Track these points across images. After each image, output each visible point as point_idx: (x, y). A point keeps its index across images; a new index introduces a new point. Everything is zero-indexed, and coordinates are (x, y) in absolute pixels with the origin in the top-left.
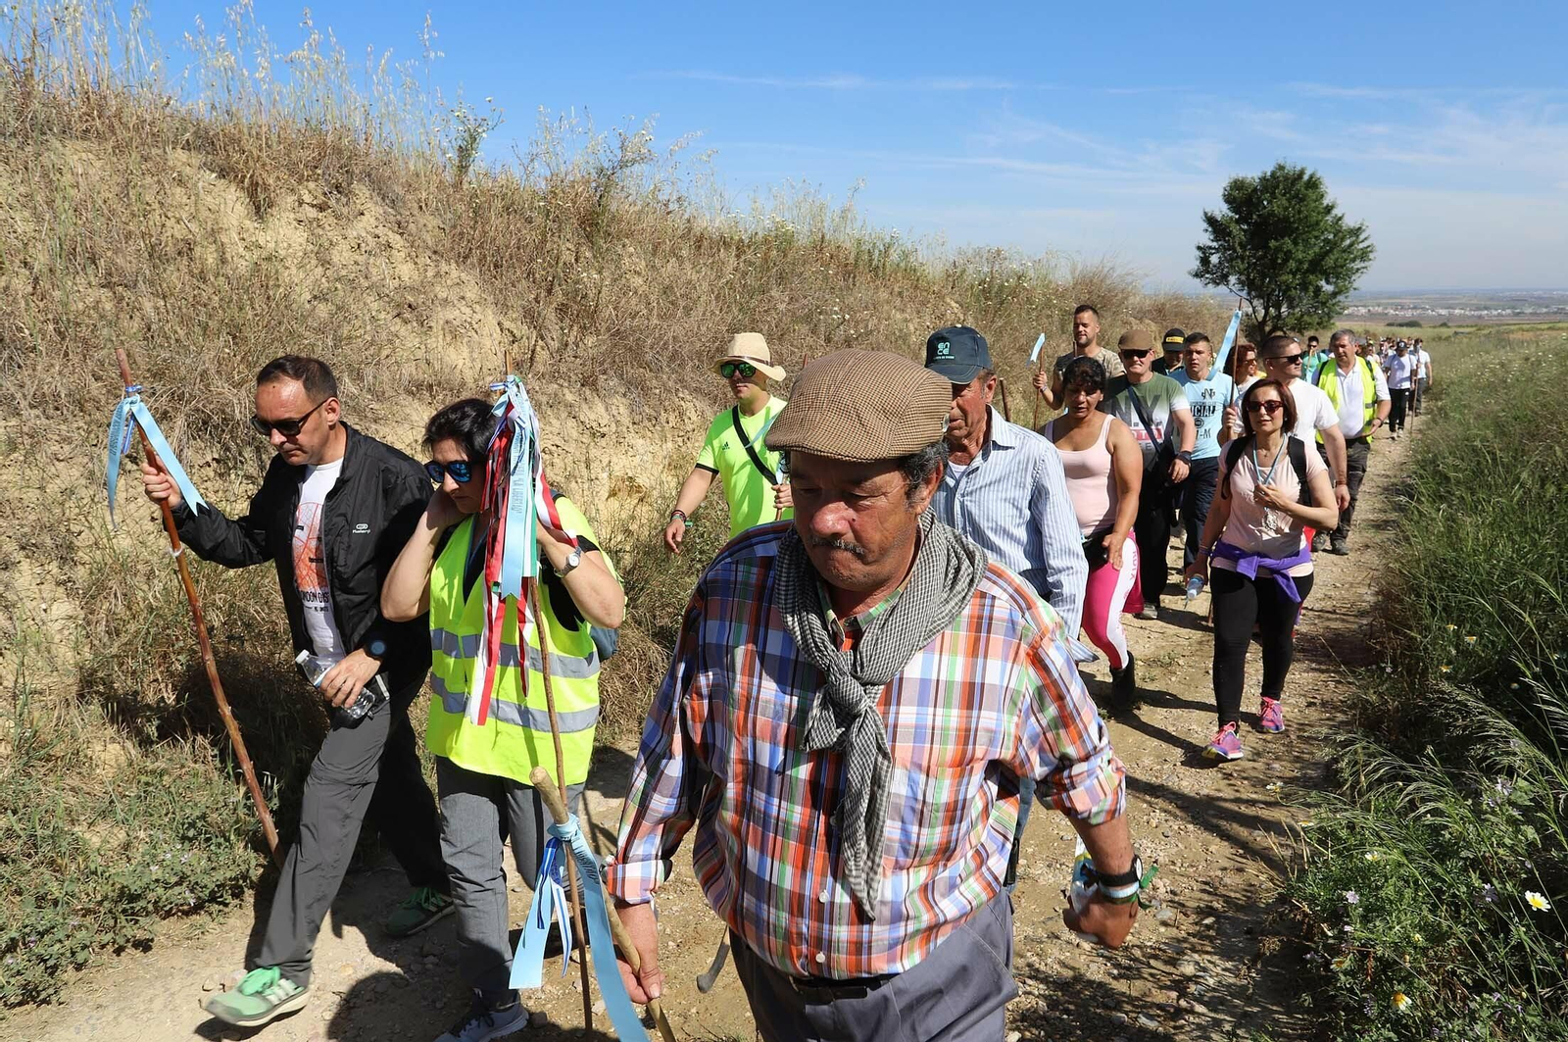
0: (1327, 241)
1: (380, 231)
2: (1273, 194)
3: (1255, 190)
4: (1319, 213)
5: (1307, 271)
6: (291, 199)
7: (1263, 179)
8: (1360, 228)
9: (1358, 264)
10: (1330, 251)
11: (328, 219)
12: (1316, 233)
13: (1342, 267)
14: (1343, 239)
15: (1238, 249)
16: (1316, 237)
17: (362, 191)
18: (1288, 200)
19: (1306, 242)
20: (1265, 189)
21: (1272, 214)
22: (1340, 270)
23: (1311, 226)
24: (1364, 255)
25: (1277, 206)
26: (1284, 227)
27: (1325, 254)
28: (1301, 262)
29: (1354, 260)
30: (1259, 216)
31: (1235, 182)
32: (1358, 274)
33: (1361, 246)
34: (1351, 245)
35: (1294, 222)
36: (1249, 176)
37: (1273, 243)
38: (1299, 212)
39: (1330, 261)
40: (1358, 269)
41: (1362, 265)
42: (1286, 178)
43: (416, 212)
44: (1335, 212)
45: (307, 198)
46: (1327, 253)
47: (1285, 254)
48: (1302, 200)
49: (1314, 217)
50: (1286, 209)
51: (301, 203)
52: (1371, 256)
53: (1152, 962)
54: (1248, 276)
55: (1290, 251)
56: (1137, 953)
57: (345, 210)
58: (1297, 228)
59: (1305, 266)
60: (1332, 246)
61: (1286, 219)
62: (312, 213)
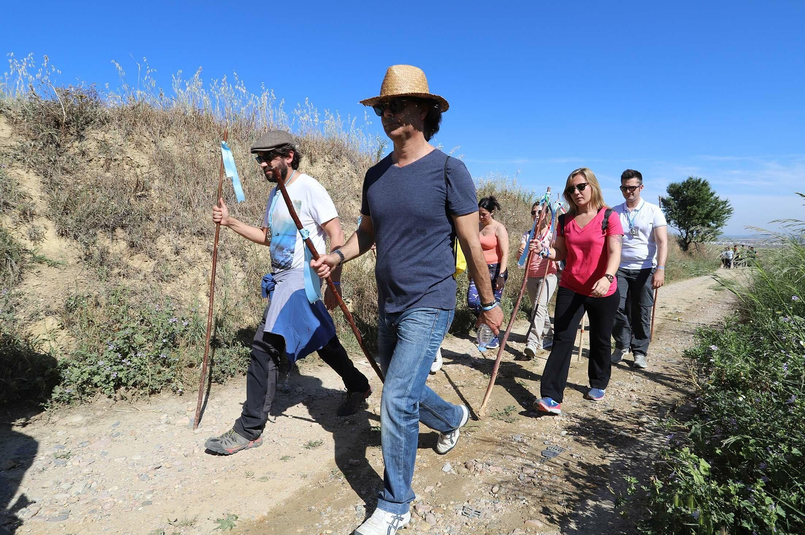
0: (712, 206)
1: (349, 172)
2: (688, 189)
3: (680, 187)
4: (708, 196)
5: (704, 218)
6: (322, 160)
7: (683, 183)
8: (726, 201)
9: (726, 215)
10: (714, 210)
11: (333, 166)
12: (707, 203)
13: (719, 216)
14: (719, 205)
15: (674, 210)
16: (707, 205)
17: (345, 159)
18: (695, 191)
19: (703, 207)
20: (684, 187)
21: (688, 196)
22: (718, 218)
23: (705, 200)
24: (729, 212)
25: (689, 193)
26: (693, 201)
27: (711, 211)
28: (701, 214)
29: (724, 214)
30: (682, 197)
31: (672, 185)
32: (727, 219)
33: (727, 208)
34: (723, 208)
35: (697, 199)
36: (677, 182)
37: (689, 208)
38: (699, 195)
39: (714, 214)
40: (726, 217)
41: (728, 215)
42: (693, 182)
43: (362, 168)
44: (715, 195)
45: (327, 159)
46: (712, 211)
47: (694, 211)
48: (700, 191)
49: (706, 197)
50: (693, 194)
51: (325, 161)
52: (732, 212)
53: (628, 417)
54: (679, 220)
55: (696, 210)
56: (622, 414)
57: (338, 164)
58: (699, 202)
59: (703, 216)
60: (713, 208)
61: (694, 198)
62: (328, 164)
